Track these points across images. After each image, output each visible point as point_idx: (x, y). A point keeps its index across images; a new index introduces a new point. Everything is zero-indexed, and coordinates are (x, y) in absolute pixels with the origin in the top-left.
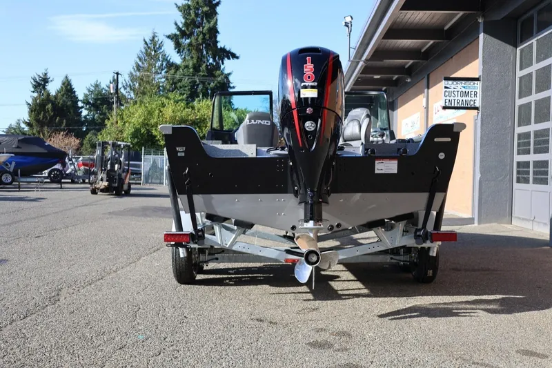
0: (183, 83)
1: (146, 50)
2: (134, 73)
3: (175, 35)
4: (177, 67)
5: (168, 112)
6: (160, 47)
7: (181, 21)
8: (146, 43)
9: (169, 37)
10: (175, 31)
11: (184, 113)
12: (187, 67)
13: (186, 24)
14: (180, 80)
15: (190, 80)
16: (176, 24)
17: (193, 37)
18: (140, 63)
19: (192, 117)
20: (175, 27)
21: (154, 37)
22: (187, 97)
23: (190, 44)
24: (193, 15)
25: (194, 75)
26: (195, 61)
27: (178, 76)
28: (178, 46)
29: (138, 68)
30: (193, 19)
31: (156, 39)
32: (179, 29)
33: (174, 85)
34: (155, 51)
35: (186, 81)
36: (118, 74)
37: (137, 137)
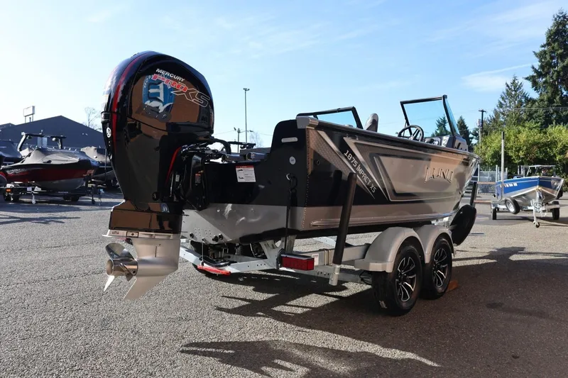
0: (538, 113)
1: (507, 91)
2: (498, 110)
3: (533, 76)
4: (534, 101)
5: (523, 137)
6: (520, 87)
7: (537, 64)
8: (508, 86)
9: (527, 79)
10: (532, 73)
11: (536, 138)
12: (542, 100)
13: (542, 67)
14: (536, 112)
15: (544, 111)
16: (533, 68)
17: (548, 77)
18: (503, 102)
19: (544, 140)
20: (532, 70)
21: (514, 81)
22: (542, 125)
23: (545, 82)
24: (548, 58)
25: (548, 106)
26: (550, 95)
27: (534, 109)
28: (535, 84)
29: (501, 105)
30: (549, 61)
31: (516, 82)
32: (536, 71)
33: (530, 116)
34: (515, 91)
35: (541, 111)
36: (483, 111)
37: (496, 158)
